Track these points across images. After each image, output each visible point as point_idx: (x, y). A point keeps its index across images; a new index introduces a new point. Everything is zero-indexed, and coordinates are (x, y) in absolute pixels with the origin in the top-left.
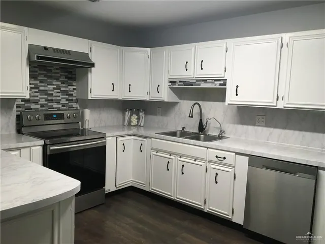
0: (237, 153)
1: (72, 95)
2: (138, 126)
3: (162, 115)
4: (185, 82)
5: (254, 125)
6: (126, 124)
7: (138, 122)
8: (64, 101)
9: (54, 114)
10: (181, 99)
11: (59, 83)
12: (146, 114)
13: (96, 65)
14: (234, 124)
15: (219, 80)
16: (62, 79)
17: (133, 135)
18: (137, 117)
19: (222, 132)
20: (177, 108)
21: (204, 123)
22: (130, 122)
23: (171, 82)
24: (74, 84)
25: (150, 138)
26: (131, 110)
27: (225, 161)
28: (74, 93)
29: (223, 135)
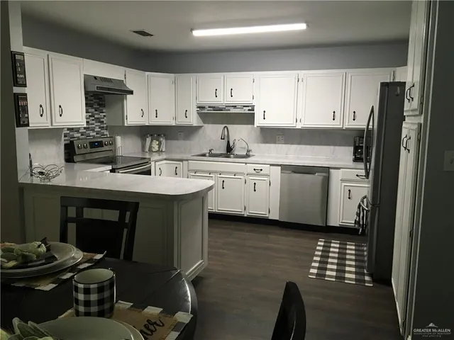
0: (271, 165)
1: (103, 122)
2: (159, 151)
3: (184, 140)
4: (214, 108)
5: (275, 143)
6: (147, 150)
7: (159, 148)
8: (97, 129)
9: (96, 142)
10: (204, 123)
11: (93, 110)
12: (166, 139)
13: (134, 93)
14: (258, 143)
15: (248, 106)
16: (96, 106)
17: (166, 159)
18: (157, 143)
19: (248, 151)
20: (201, 131)
21: (231, 144)
22: (151, 147)
23: (199, 107)
24: (104, 111)
25: (187, 160)
26: (151, 135)
27: (262, 172)
28: (104, 120)
29: (251, 153)
